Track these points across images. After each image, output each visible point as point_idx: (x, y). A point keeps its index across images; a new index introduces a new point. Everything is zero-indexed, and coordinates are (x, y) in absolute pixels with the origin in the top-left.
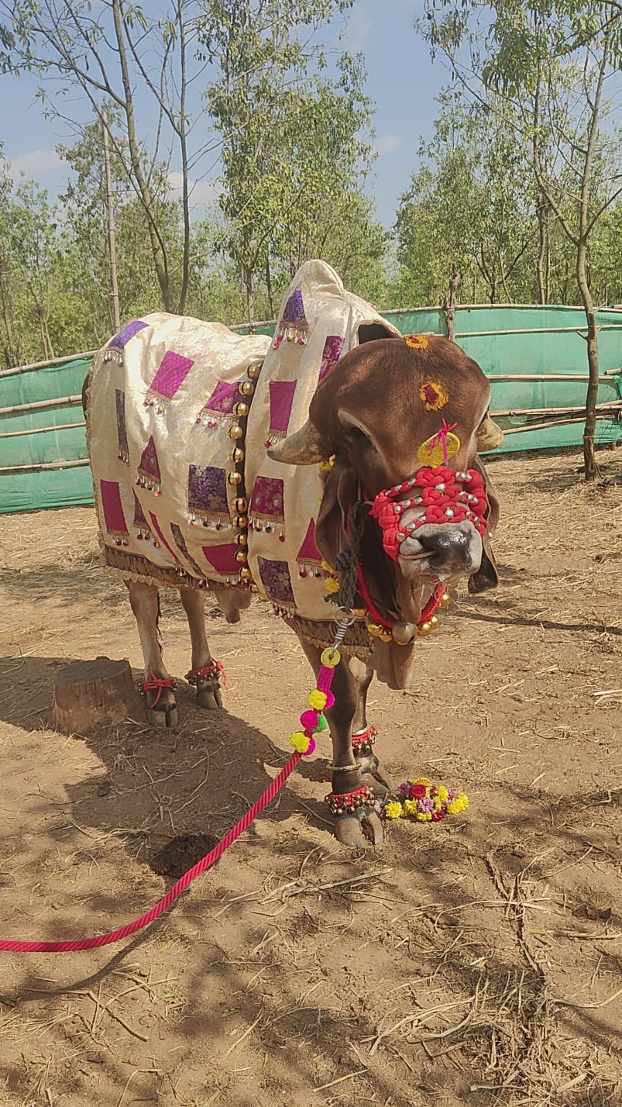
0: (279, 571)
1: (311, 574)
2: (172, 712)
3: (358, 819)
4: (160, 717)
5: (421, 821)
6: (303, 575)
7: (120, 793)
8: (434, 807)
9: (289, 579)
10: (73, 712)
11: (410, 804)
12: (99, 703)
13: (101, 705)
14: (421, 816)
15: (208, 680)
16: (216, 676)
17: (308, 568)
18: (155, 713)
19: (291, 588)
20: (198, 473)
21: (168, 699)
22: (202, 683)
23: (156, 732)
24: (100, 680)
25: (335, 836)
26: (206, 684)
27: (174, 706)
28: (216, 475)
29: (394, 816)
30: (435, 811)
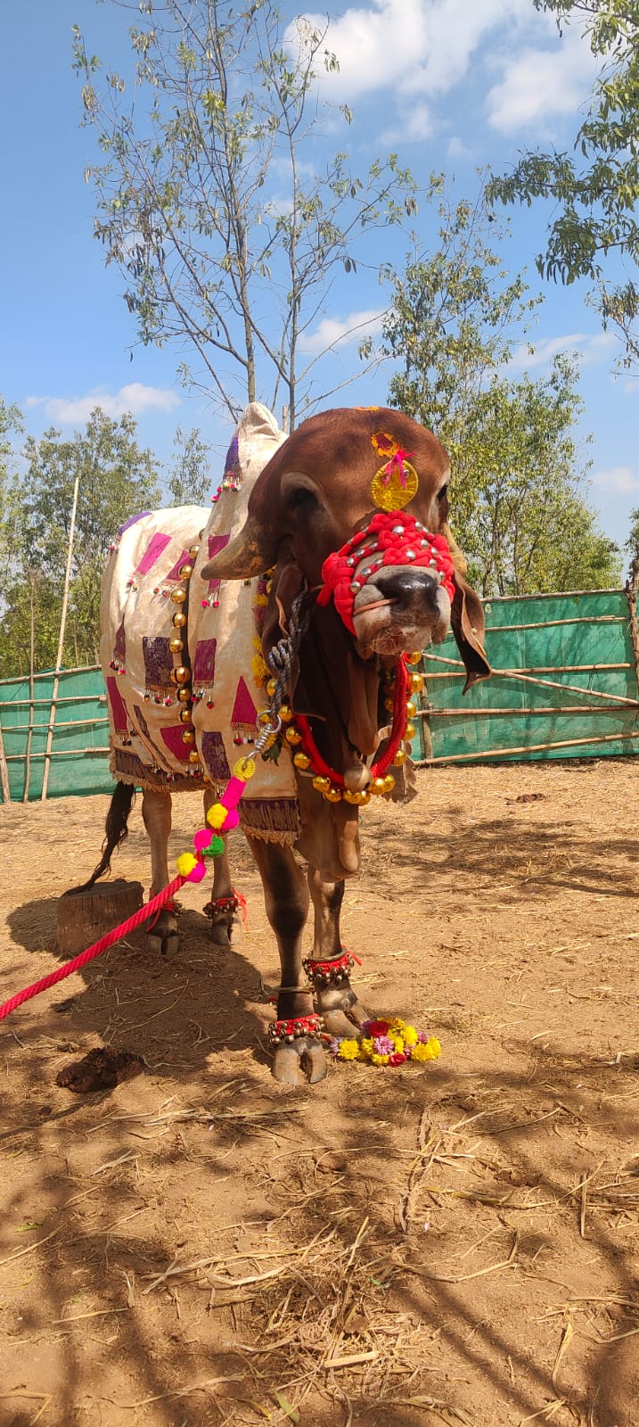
0: (214, 744)
1: (245, 741)
2: (169, 940)
3: (297, 1051)
4: (155, 943)
5: (375, 1065)
6: (238, 742)
7: (79, 1011)
8: (393, 1049)
9: (225, 753)
10: (68, 930)
11: (367, 1043)
12: (95, 921)
13: (96, 924)
14: (376, 1058)
15: (224, 912)
16: (233, 909)
17: (242, 733)
18: (151, 937)
19: (227, 763)
20: (150, 645)
21: (167, 924)
22: (217, 916)
23: (146, 957)
24: (98, 896)
25: (271, 1071)
26: (221, 916)
27: (173, 933)
28: (162, 642)
29: (347, 1057)
30: (392, 1054)
